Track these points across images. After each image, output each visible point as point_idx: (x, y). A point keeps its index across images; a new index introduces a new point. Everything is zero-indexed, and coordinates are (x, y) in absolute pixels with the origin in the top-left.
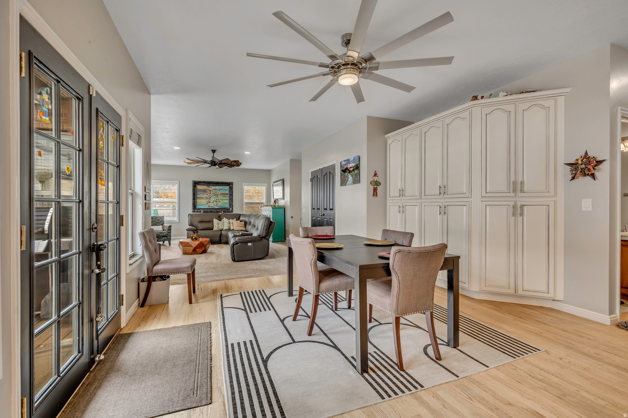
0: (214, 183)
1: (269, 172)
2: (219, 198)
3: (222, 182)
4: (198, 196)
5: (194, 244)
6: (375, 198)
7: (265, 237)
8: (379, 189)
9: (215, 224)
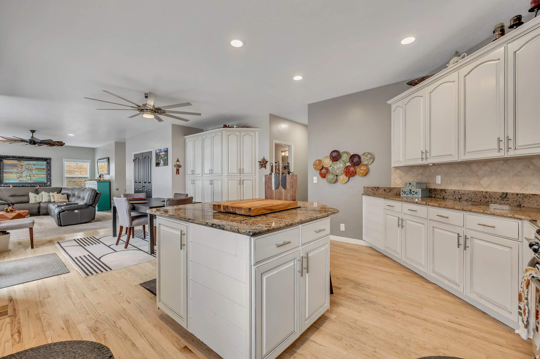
0: (27, 158)
1: (93, 150)
2: (33, 173)
3: (37, 158)
4: (4, 170)
5: (11, 216)
6: (177, 175)
7: (91, 205)
8: (181, 170)
9: (32, 198)
